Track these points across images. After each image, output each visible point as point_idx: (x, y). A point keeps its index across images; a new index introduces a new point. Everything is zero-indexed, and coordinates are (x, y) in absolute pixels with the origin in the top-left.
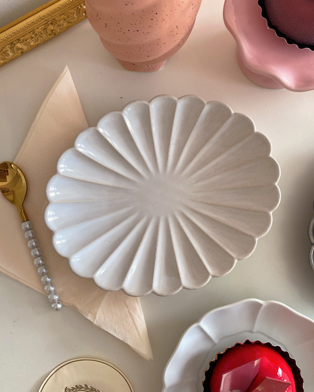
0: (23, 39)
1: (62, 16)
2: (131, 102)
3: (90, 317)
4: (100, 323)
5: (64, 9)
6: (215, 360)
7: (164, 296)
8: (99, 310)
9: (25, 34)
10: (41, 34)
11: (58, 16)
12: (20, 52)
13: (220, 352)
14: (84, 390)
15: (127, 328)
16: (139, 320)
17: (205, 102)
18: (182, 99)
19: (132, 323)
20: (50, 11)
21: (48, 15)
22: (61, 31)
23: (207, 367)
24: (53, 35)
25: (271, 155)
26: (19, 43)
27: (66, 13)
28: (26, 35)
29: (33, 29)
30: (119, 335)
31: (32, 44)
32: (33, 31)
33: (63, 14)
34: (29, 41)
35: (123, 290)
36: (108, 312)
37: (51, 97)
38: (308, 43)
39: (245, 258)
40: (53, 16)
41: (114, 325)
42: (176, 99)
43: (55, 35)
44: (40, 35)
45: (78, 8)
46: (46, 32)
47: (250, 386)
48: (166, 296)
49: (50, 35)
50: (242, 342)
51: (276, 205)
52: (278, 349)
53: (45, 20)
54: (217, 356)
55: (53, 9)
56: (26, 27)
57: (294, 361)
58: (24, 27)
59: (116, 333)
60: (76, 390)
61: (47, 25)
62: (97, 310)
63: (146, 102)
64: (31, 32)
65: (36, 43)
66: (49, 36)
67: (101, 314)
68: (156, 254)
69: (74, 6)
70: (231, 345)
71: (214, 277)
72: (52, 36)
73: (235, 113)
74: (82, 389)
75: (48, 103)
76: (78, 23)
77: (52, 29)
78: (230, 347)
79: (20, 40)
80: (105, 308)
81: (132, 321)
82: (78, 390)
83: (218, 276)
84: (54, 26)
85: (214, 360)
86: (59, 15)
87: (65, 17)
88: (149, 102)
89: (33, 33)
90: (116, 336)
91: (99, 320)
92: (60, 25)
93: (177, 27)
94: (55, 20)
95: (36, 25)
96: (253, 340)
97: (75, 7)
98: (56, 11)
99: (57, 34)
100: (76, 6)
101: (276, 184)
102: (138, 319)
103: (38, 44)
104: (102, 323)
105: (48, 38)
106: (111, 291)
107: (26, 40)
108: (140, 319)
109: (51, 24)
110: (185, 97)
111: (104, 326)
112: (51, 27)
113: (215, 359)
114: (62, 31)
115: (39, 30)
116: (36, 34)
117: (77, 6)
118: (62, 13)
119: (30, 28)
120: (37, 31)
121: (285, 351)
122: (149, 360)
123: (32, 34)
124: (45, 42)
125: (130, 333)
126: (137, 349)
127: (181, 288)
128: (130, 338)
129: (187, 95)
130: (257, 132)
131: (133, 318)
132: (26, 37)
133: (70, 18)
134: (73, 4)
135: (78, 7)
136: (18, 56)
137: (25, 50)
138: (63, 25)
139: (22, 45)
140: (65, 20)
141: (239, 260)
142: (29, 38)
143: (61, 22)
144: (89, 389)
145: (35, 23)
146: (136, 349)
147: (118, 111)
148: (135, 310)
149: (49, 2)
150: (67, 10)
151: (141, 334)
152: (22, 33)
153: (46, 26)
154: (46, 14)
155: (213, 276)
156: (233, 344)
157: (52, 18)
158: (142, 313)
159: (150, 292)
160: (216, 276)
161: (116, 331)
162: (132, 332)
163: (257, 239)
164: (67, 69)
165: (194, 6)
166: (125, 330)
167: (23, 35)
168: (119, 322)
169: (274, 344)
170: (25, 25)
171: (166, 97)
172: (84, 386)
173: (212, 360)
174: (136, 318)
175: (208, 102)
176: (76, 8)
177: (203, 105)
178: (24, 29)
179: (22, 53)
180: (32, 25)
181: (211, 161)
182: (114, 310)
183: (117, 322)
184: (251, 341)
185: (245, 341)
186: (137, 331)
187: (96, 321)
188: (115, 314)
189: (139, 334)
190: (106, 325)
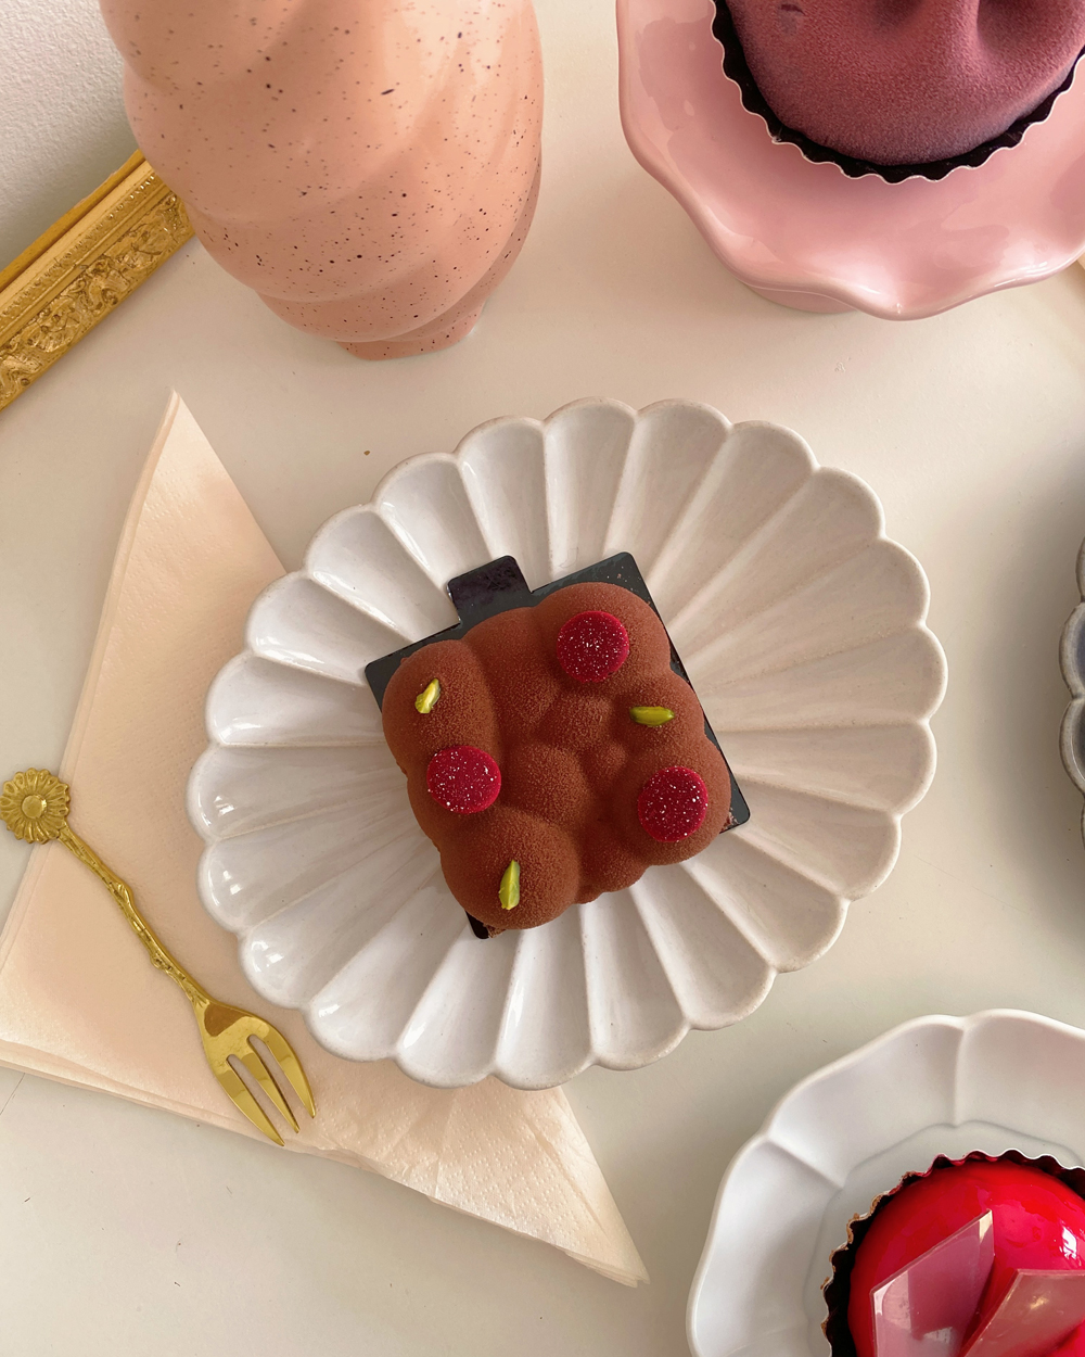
0: (19, 340)
1: (127, 241)
2: (396, 467)
3: (419, 1181)
4: (454, 1195)
5: (125, 219)
6: (848, 1245)
7: (634, 1068)
9: (22, 323)
10: (73, 310)
11: (110, 242)
12: (18, 381)
13: (856, 1216)
15: (545, 1193)
16: (578, 1158)
17: (632, 411)
18: (555, 419)
20: (83, 236)
21: (82, 248)
22: (132, 287)
23: (827, 1273)
24: (109, 305)
25: (884, 534)
26: (10, 357)
27: (134, 228)
28: (24, 327)
29: (43, 303)
30: (521, 1222)
31: (50, 349)
32: (45, 309)
33: (128, 232)
34: (40, 343)
35: (497, 1076)
36: (473, 1154)
37: (145, 504)
38: (916, 159)
39: (873, 890)
40: (96, 249)
41: (498, 1191)
42: (536, 423)
43: (115, 303)
44: (70, 315)
45: (168, 203)
46: (84, 301)
47: (976, 1310)
48: (642, 1066)
49: (99, 306)
50: (923, 1167)
51: (935, 694)
52: (1046, 1166)
53: (75, 267)
54: (851, 1230)
55: (91, 229)
56: (23, 303)
58: (15, 303)
59: (513, 1218)
61: (84, 280)
63: (445, 457)
64: (38, 314)
65: (64, 343)
66: (99, 312)
68: (583, 935)
69: (156, 201)
70: (889, 1183)
71: (786, 972)
72: (107, 310)
73: (736, 426)
75: (139, 525)
76: (179, 248)
77: (103, 287)
78: (887, 1193)
79: (10, 347)
80: (461, 1141)
83: (798, 967)
84: (108, 274)
85: (842, 1245)
86: (115, 238)
87: (134, 240)
88: (454, 452)
89: (47, 315)
90: (515, 1229)
91: (450, 1184)
92: (125, 270)
93: (484, 211)
94: (106, 257)
95: (50, 288)
96: (956, 1154)
97: (159, 203)
98: (101, 229)
99: (120, 298)
100: (162, 200)
101: (922, 624)
102: (572, 1155)
103: (69, 345)
104: (460, 1193)
105: (98, 319)
106: (463, 1086)
107: (30, 342)
108: (580, 1156)
109: (96, 272)
110: (564, 411)
111: (468, 1201)
112: (100, 283)
113: (846, 1243)
114: (136, 283)
115: (63, 301)
116: (56, 315)
117: (165, 197)
118: (123, 231)
119: (34, 303)
120: (56, 307)
121: (1072, 1168)
122: (635, 1285)
123: (44, 320)
124: (89, 333)
125: (555, 1207)
126: (591, 1256)
127: (684, 1031)
128: (560, 1226)
129: (569, 405)
130: (823, 469)
131: (557, 1155)
132: (27, 333)
133: (150, 241)
134: (151, 196)
135: (167, 199)
136: (15, 396)
137: (33, 371)
138: (134, 266)
139: (21, 359)
140: (136, 250)
141: (853, 899)
142: (38, 334)
143: (126, 259)
145: (44, 286)
146: (589, 1258)
147: (363, 505)
148: (556, 1128)
149: (75, 207)
150: (135, 220)
151: (594, 1206)
152: (11, 324)
153: (82, 283)
154: (72, 247)
155: (782, 971)
156: (896, 1182)
157: (96, 256)
158: (582, 1135)
159: (586, 1065)
160: (788, 967)
161: (511, 1211)
162: (562, 1204)
163: (898, 819)
164: (178, 401)
165: (518, 135)
166: (538, 1199)
167: (17, 328)
168: (513, 1178)
169: (1032, 1153)
170: (16, 299)
171: (502, 424)
173: (839, 1248)
174: (566, 1152)
175: (641, 411)
176: (164, 203)
177: (627, 424)
178: (16, 312)
179: (26, 384)
180: (37, 293)
181: (695, 593)
182: (492, 1144)
183: (508, 1181)
184: (951, 1159)
185: (932, 1163)
186: (577, 1195)
187: (440, 1189)
188: (497, 1154)
189: (586, 1203)
190: (474, 1198)
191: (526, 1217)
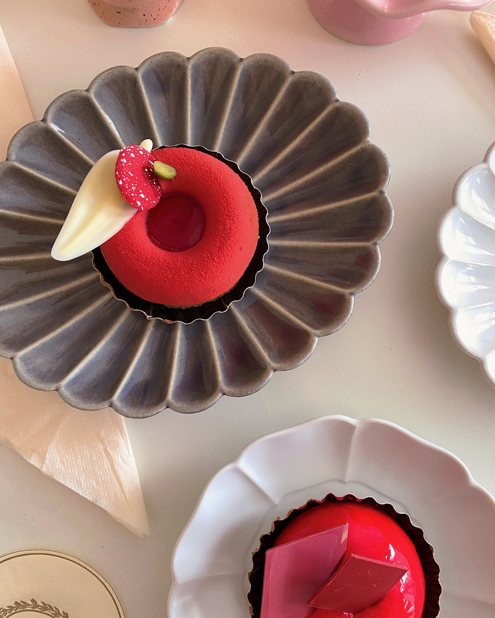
3: (35, 459)
4: (53, 471)
6: (271, 533)
8: (52, 446)
13: (279, 518)
14: (31, 609)
15: (101, 479)
16: (124, 464)
19: (110, 469)
23: (258, 546)
30: (85, 491)
36: (67, 451)
41: (77, 473)
50: (320, 497)
52: (387, 510)
54: (274, 525)
57: (420, 532)
59: (81, 488)
60: (16, 610)
62: (47, 448)
67: (54, 455)
74: (27, 608)
78: (297, 508)
80: (62, 443)
81: (110, 466)
82: (19, 610)
90: (81, 494)
91: (52, 465)
96: (340, 494)
102: (121, 462)
104: (56, 470)
108: (126, 463)
111: (60, 475)
113: (269, 531)
121: (401, 513)
122: (142, 537)
125: (106, 487)
126: (118, 516)
128: (106, 497)
131: (112, 460)
144: (40, 606)
148: (116, 446)
151: (126, 491)
161: (81, 485)
162: (109, 486)
166: (97, 482)
168: (86, 467)
169: (381, 501)
172: (30, 603)
174: (118, 460)
182: (79, 448)
183: (83, 468)
184: (336, 496)
185: (325, 496)
186: (118, 483)
187: (46, 466)
188: (80, 453)
189: (122, 489)
190: (63, 474)
191: (88, 489)
